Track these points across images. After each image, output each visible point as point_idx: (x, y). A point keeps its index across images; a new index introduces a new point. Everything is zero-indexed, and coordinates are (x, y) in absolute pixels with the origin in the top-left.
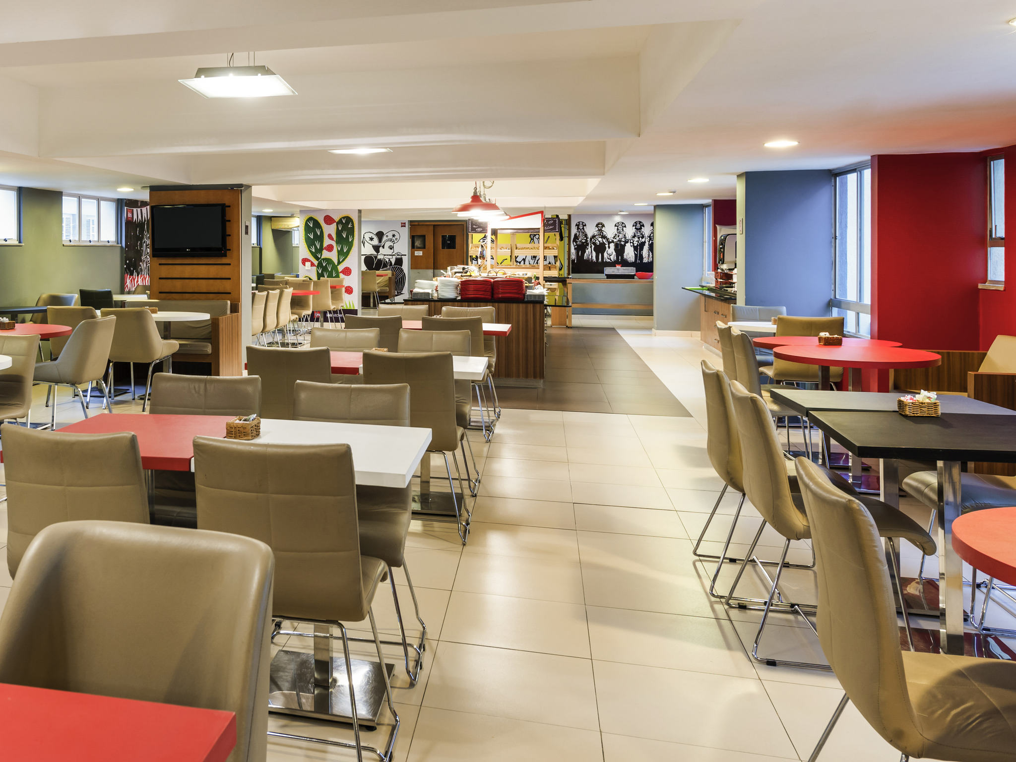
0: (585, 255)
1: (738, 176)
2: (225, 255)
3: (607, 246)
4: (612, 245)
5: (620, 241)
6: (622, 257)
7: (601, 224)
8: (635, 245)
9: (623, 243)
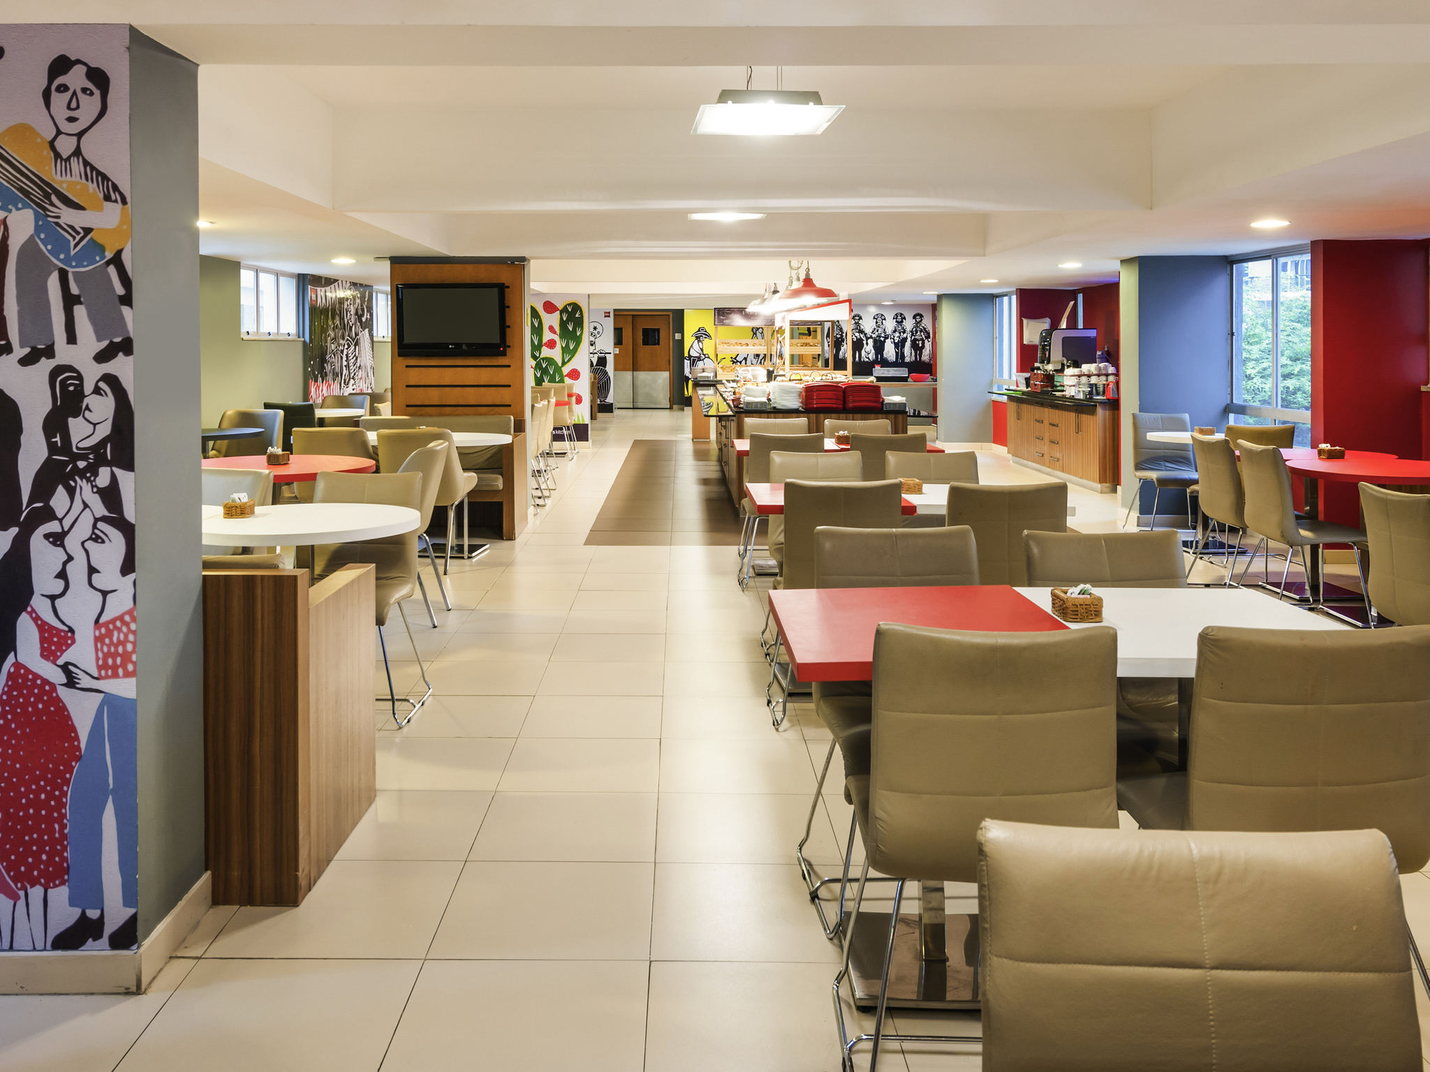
0: (841, 352)
1: (1121, 261)
2: (504, 354)
3: (865, 342)
4: (870, 341)
5: (879, 337)
6: (882, 355)
7: (858, 316)
8: (896, 341)
9: (882, 339)
